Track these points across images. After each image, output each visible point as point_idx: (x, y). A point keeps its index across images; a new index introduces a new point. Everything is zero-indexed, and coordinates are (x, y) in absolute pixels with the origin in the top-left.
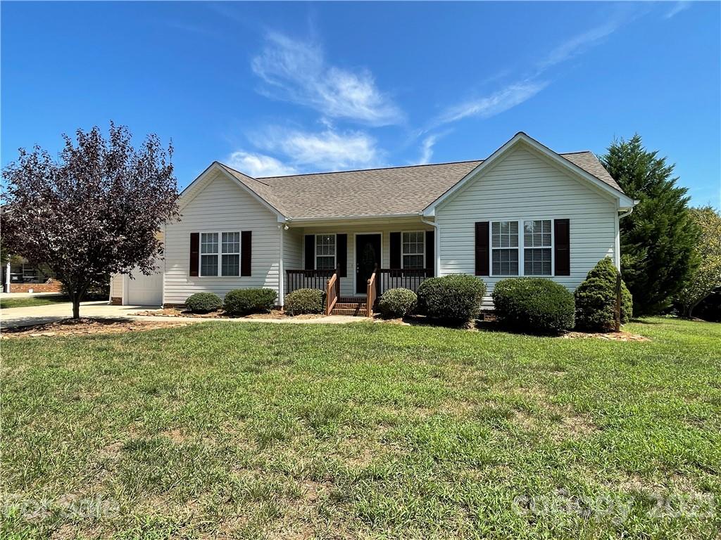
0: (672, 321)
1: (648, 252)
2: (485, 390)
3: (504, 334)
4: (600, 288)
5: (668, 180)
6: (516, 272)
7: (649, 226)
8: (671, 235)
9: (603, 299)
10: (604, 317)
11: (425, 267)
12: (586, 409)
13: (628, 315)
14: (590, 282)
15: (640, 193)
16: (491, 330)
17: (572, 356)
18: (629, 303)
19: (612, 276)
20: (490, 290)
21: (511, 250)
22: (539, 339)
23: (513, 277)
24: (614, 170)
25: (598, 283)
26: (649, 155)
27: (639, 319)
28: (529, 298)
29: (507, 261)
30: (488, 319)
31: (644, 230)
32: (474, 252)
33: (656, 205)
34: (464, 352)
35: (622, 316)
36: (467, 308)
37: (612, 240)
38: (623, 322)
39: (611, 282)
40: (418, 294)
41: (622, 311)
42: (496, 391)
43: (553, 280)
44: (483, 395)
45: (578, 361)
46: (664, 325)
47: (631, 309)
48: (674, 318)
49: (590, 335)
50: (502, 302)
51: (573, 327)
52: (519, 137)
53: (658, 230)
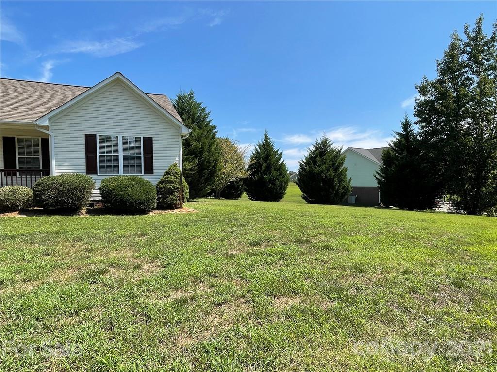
0: (212, 200)
1: (198, 160)
2: (88, 257)
3: (108, 216)
4: (171, 182)
5: (208, 120)
6: (118, 172)
7: (198, 145)
8: (209, 151)
9: (173, 189)
10: (174, 200)
11: (41, 168)
12: (157, 257)
13: (187, 198)
14: (165, 178)
15: (193, 126)
16: (98, 214)
17: (153, 226)
18: (187, 191)
19: (178, 175)
20: (98, 185)
21: (113, 156)
22: (133, 217)
23: (114, 175)
24: (180, 110)
25: (170, 179)
26: (198, 103)
27: (195, 200)
28: (126, 189)
29: (111, 164)
30: (97, 207)
31: (196, 148)
32: (84, 157)
33: (202, 134)
34: (74, 232)
35: (183, 198)
36: (79, 199)
37: (177, 152)
38: (184, 202)
39: (177, 178)
40: (33, 190)
41: (183, 195)
42: (97, 257)
43: (143, 177)
44: (87, 261)
45: (155, 228)
46: (206, 203)
47: (188, 194)
48: (212, 198)
49: (165, 211)
50: (106, 193)
51: (155, 207)
52: (117, 75)
53: (203, 148)
